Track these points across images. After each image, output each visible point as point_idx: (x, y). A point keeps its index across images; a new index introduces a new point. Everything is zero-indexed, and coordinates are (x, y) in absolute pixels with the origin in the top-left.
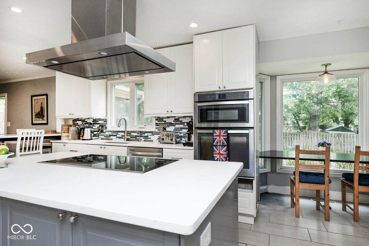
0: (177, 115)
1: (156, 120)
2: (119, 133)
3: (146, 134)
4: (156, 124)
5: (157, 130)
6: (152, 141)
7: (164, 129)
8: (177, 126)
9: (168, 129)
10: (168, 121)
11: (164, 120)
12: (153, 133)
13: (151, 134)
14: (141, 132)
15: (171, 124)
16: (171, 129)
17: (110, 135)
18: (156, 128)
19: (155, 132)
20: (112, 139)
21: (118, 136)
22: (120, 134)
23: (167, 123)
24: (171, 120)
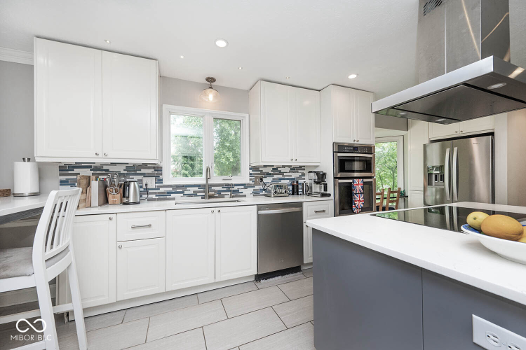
0: (276, 164)
1: (250, 169)
2: (188, 188)
3: (236, 188)
4: (250, 174)
5: (251, 182)
6: (245, 196)
7: (262, 180)
8: (275, 177)
9: (265, 180)
10: (265, 170)
11: (260, 169)
12: (246, 186)
13: (243, 187)
14: (227, 185)
15: (268, 175)
16: (268, 180)
17: (170, 193)
18: (250, 179)
19: (249, 184)
20: (174, 199)
21: (186, 192)
22: (191, 190)
23: (264, 173)
24: (269, 170)
